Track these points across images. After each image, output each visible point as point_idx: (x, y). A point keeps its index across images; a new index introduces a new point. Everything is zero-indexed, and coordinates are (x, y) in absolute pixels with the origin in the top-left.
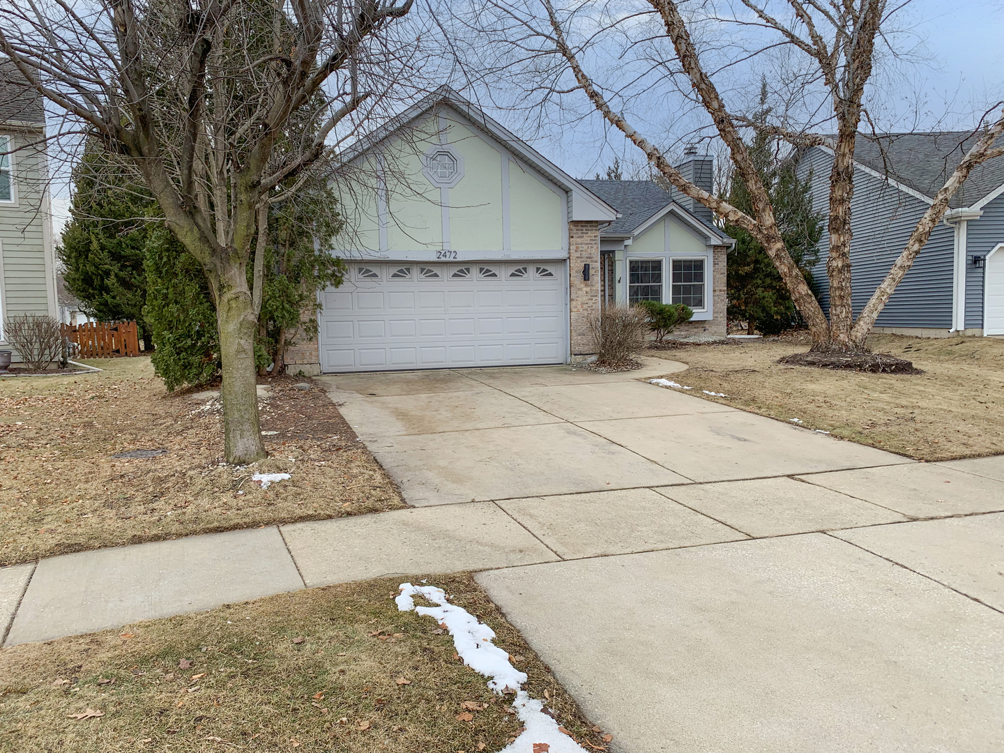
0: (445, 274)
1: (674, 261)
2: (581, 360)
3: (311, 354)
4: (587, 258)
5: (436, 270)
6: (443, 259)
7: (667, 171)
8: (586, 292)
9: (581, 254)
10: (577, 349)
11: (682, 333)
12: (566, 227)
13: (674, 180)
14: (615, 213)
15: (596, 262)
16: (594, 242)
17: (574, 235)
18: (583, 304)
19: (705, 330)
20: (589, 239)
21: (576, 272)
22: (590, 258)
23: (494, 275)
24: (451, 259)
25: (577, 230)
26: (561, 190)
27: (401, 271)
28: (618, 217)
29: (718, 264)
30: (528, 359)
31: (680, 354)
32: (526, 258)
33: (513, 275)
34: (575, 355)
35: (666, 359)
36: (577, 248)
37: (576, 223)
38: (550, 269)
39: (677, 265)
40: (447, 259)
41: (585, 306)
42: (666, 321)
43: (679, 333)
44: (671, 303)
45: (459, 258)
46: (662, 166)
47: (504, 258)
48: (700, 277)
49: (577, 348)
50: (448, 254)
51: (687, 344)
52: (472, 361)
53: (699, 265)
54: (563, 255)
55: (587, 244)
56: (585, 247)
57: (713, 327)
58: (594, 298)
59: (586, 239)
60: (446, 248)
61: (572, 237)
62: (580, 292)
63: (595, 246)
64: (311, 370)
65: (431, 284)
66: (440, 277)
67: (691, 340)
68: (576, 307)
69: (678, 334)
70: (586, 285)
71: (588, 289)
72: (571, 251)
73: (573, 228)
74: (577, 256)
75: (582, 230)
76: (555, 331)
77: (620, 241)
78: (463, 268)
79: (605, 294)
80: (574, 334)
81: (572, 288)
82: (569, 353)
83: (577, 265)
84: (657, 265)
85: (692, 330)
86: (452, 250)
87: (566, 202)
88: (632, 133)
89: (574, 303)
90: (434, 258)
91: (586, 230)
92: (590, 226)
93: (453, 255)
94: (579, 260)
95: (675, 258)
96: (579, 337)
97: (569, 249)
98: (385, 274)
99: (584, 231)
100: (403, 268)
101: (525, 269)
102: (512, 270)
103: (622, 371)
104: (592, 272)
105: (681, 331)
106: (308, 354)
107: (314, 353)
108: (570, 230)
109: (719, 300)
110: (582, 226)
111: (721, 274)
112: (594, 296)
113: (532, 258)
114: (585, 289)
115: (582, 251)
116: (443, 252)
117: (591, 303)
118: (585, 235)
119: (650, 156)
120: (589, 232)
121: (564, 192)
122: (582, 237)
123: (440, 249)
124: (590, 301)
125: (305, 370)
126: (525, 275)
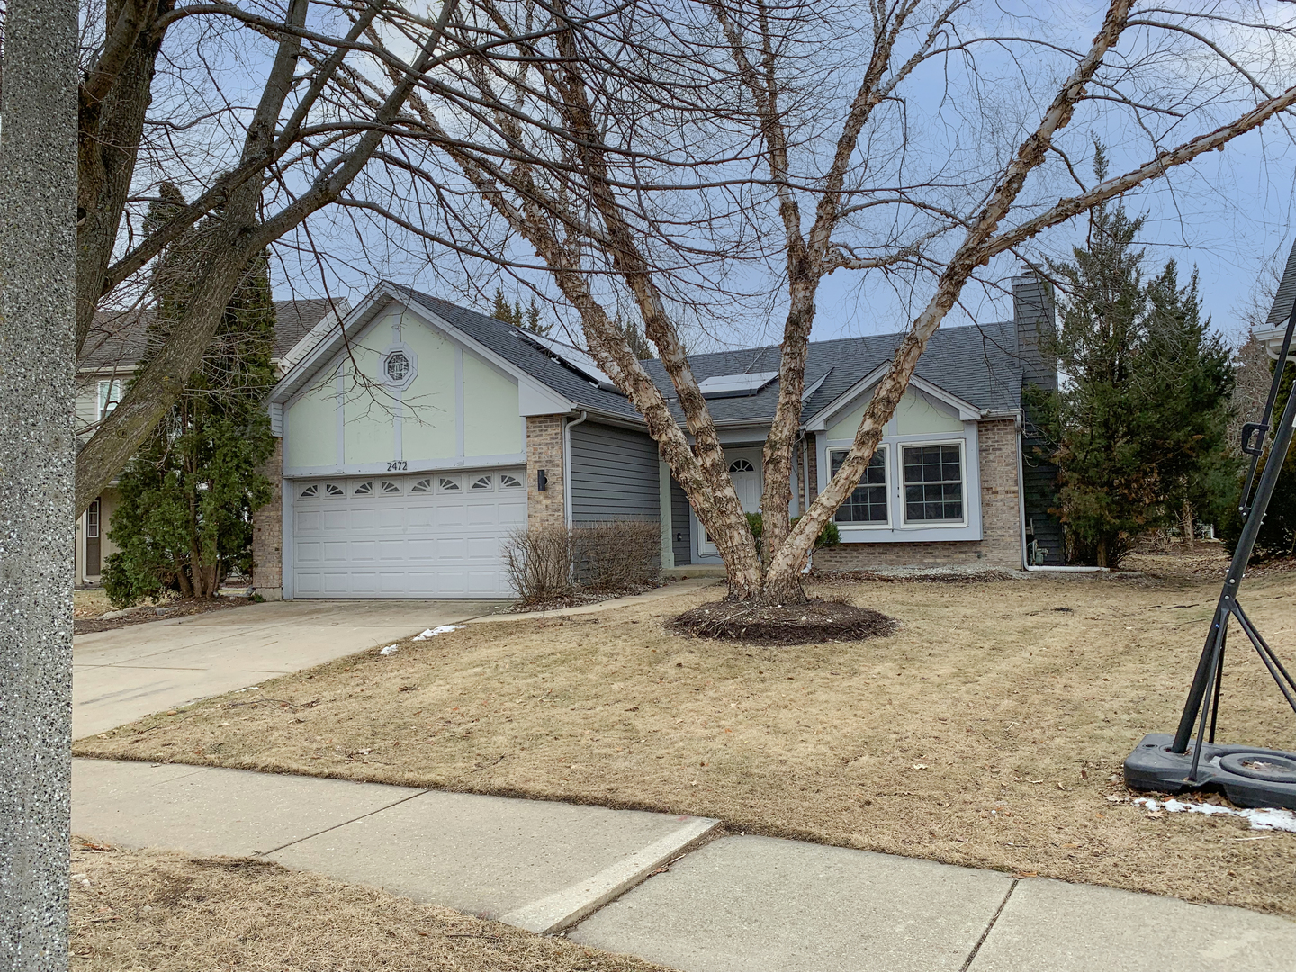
0: (406, 487)
1: (907, 451)
3: (274, 577)
4: (547, 461)
5: (395, 484)
6: (393, 471)
8: (548, 506)
9: (539, 457)
12: (523, 424)
14: (570, 402)
15: (557, 466)
16: (556, 441)
17: (531, 435)
18: (542, 521)
19: (979, 557)
20: (548, 437)
21: (534, 480)
22: (550, 461)
23: (455, 487)
24: (402, 471)
25: (534, 428)
27: (364, 486)
29: (1000, 449)
32: (480, 465)
33: (476, 486)
36: (535, 449)
37: (531, 419)
38: (515, 477)
39: (911, 454)
40: (398, 471)
41: (544, 524)
43: (931, 560)
44: (902, 514)
45: (409, 470)
47: (457, 466)
48: (954, 471)
50: (398, 465)
53: (952, 453)
54: (523, 459)
55: (548, 443)
56: (545, 448)
57: (995, 551)
58: (557, 514)
59: (546, 438)
60: (396, 459)
61: (529, 436)
62: (539, 506)
63: (558, 446)
64: (273, 593)
65: (392, 499)
66: (401, 491)
68: (534, 525)
70: (547, 497)
71: (549, 502)
72: (529, 454)
73: (530, 425)
74: (534, 460)
75: (540, 427)
78: (423, 478)
81: (530, 502)
85: (955, 556)
86: (403, 460)
89: (533, 520)
90: (386, 470)
91: (546, 426)
92: (552, 421)
93: (403, 465)
94: (536, 466)
95: (908, 444)
97: (527, 452)
98: (350, 490)
99: (543, 428)
100: (365, 483)
101: (489, 478)
102: (475, 480)
104: (551, 479)
105: (936, 557)
106: (272, 577)
107: (277, 577)
108: (528, 428)
109: (1005, 508)
110: (540, 422)
111: (1008, 465)
112: (557, 511)
113: (487, 465)
114: (545, 502)
115: (540, 453)
116: (393, 464)
117: (552, 520)
118: (544, 433)
120: (549, 429)
122: (541, 435)
123: (391, 460)
124: (551, 517)
125: (266, 594)
126: (489, 486)
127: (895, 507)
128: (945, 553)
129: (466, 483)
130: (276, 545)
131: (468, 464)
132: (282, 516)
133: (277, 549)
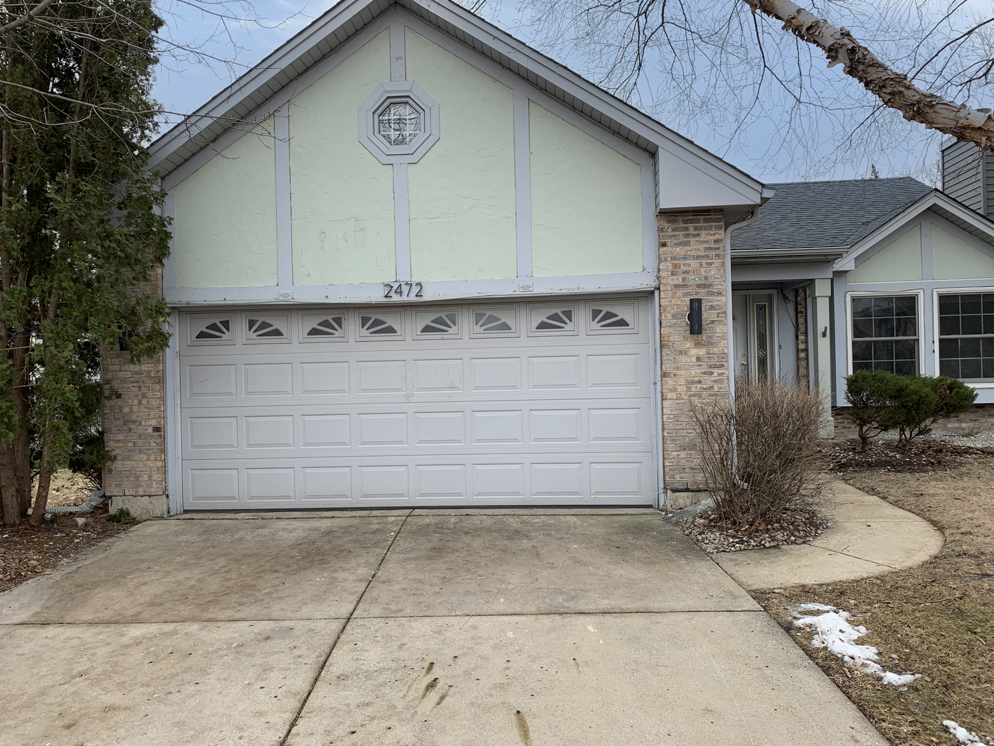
0: (410, 327)
1: (942, 298)
2: (688, 502)
3: (150, 477)
4: (699, 286)
5: (390, 321)
6: (396, 298)
7: (875, 76)
8: (698, 359)
9: (684, 280)
10: (679, 479)
11: (964, 425)
12: (652, 223)
13: (892, 94)
14: (759, 188)
15: (719, 294)
16: (714, 253)
17: (668, 241)
18: (690, 383)
20: (702, 247)
21: (674, 316)
22: (705, 286)
23: (506, 326)
24: (413, 298)
25: (674, 230)
26: (641, 152)
27: (326, 324)
28: (764, 196)
30: (576, 493)
31: (936, 487)
32: (564, 292)
33: (543, 326)
34: (674, 491)
35: (895, 503)
36: (675, 266)
37: (671, 215)
38: (622, 312)
39: (948, 304)
40: (404, 298)
41: (695, 388)
42: (910, 411)
43: (956, 425)
44: (937, 374)
45: (428, 296)
46: (861, 67)
47: (522, 293)
49: (678, 477)
50: (405, 289)
51: (968, 451)
52: (460, 494)
54: (646, 283)
55: (698, 257)
56: (694, 264)
58: (716, 371)
59: (696, 246)
60: (404, 278)
61: (664, 245)
62: (683, 359)
63: (717, 262)
64: (150, 507)
65: (381, 346)
66: (399, 333)
67: (978, 443)
68: (674, 390)
69: (941, 432)
70: (698, 344)
71: (702, 352)
72: (663, 274)
73: (666, 225)
74: (676, 283)
75: (687, 229)
76: (635, 438)
77: (825, 261)
78: (439, 314)
79: (807, 355)
80: (670, 446)
81: (665, 351)
82: (661, 486)
83: (675, 303)
84: (908, 305)
85: (984, 420)
86: (415, 280)
87: (651, 174)
88: (794, 13)
89: (670, 382)
90: (377, 297)
91: (696, 229)
92: (705, 221)
93: (415, 290)
94: (679, 293)
95: (945, 291)
96: (683, 454)
97: (659, 270)
98: (296, 330)
99: (691, 231)
100: (329, 317)
101: (569, 314)
102: (541, 316)
103: (761, 547)
104: (706, 315)
105: (961, 421)
106: (146, 477)
107: (156, 476)
108: (661, 230)
110: (685, 222)
112: (716, 367)
113: (576, 291)
114: (694, 352)
115: (686, 272)
116: (396, 286)
117: (708, 381)
118: (692, 240)
119: (833, 53)
120: (703, 233)
121: (646, 155)
122: (688, 243)
123: (390, 279)
124: (706, 377)
125: (136, 507)
127: (929, 364)
128: (972, 416)
129: (525, 322)
130: (154, 423)
131: (539, 290)
132: (164, 371)
133: (157, 429)
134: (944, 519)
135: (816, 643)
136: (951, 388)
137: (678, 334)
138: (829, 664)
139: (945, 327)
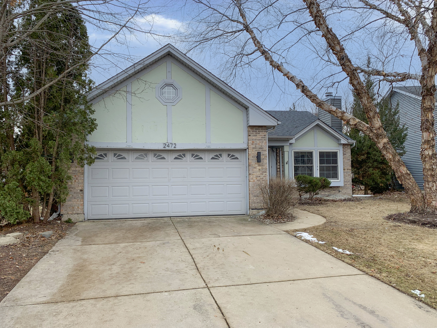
0: (170, 157)
1: (320, 153)
2: (256, 213)
3: (78, 207)
4: (259, 148)
5: (164, 155)
6: (167, 148)
7: (309, 94)
8: (259, 170)
9: (255, 146)
10: (253, 206)
11: (326, 193)
12: (246, 129)
13: (313, 99)
14: (277, 121)
15: (265, 151)
16: (264, 139)
17: (251, 135)
19: (339, 192)
20: (260, 137)
21: (252, 157)
22: (261, 148)
23: (201, 158)
24: (173, 148)
25: (253, 131)
26: (243, 108)
27: (141, 155)
28: (278, 123)
29: (346, 154)
30: (222, 211)
31: (322, 209)
32: (220, 148)
33: (213, 158)
34: (252, 209)
35: (312, 213)
36: (253, 142)
37: (252, 127)
38: (237, 155)
39: (322, 154)
40: (170, 148)
41: (258, 178)
42: (314, 187)
43: (324, 193)
44: (319, 176)
45: (178, 148)
46: (305, 91)
47: (207, 148)
48: (336, 162)
49: (253, 205)
50: (170, 145)
51: (328, 200)
52: (185, 212)
53: (335, 154)
54: (244, 146)
55: (259, 140)
56: (258, 142)
57: (344, 190)
58: (264, 173)
59: (259, 137)
60: (170, 142)
61: (250, 136)
62: (255, 170)
63: (265, 141)
64: (78, 218)
65: (161, 163)
66: (166, 159)
67: (331, 198)
68: (253, 179)
69: (322, 194)
70: (259, 165)
71: (260, 168)
72: (249, 144)
73: (250, 130)
74: (253, 147)
75: (256, 131)
76: (240, 194)
77: (287, 140)
78: (181, 154)
80: (251, 196)
81: (250, 167)
82: (249, 208)
83: (253, 153)
84: (310, 154)
85: (332, 192)
86: (173, 142)
87: (246, 114)
88: (287, 73)
89: (251, 176)
90: (161, 147)
91: (259, 131)
92: (261, 129)
93: (174, 146)
94: (254, 150)
95: (321, 151)
96: (255, 198)
97: (248, 143)
98: (131, 157)
99: (257, 132)
100: (143, 153)
101: (221, 155)
102: (212, 155)
103: (281, 222)
104: (262, 157)
106: (76, 207)
107: (80, 207)
108: (249, 131)
109: (347, 175)
110: (256, 129)
111: (348, 160)
112: (264, 172)
113: (224, 148)
114: (258, 168)
115: (256, 144)
116: (167, 144)
117: (262, 176)
118: (258, 135)
119: (298, 86)
120: (261, 133)
121: (245, 108)
122: (256, 136)
123: (165, 142)
124: (262, 175)
125: (74, 218)
126: (221, 159)
127: (316, 173)
128: (328, 190)
129: (207, 157)
130: (80, 188)
131: (213, 147)
132: (84, 170)
133: (81, 190)
134: (326, 215)
135: (303, 238)
136: (324, 181)
137: (253, 162)
138: (307, 241)
139: (321, 162)
